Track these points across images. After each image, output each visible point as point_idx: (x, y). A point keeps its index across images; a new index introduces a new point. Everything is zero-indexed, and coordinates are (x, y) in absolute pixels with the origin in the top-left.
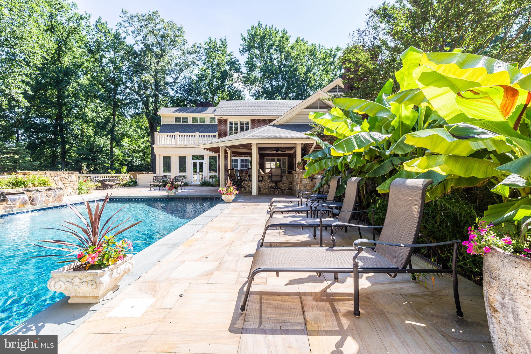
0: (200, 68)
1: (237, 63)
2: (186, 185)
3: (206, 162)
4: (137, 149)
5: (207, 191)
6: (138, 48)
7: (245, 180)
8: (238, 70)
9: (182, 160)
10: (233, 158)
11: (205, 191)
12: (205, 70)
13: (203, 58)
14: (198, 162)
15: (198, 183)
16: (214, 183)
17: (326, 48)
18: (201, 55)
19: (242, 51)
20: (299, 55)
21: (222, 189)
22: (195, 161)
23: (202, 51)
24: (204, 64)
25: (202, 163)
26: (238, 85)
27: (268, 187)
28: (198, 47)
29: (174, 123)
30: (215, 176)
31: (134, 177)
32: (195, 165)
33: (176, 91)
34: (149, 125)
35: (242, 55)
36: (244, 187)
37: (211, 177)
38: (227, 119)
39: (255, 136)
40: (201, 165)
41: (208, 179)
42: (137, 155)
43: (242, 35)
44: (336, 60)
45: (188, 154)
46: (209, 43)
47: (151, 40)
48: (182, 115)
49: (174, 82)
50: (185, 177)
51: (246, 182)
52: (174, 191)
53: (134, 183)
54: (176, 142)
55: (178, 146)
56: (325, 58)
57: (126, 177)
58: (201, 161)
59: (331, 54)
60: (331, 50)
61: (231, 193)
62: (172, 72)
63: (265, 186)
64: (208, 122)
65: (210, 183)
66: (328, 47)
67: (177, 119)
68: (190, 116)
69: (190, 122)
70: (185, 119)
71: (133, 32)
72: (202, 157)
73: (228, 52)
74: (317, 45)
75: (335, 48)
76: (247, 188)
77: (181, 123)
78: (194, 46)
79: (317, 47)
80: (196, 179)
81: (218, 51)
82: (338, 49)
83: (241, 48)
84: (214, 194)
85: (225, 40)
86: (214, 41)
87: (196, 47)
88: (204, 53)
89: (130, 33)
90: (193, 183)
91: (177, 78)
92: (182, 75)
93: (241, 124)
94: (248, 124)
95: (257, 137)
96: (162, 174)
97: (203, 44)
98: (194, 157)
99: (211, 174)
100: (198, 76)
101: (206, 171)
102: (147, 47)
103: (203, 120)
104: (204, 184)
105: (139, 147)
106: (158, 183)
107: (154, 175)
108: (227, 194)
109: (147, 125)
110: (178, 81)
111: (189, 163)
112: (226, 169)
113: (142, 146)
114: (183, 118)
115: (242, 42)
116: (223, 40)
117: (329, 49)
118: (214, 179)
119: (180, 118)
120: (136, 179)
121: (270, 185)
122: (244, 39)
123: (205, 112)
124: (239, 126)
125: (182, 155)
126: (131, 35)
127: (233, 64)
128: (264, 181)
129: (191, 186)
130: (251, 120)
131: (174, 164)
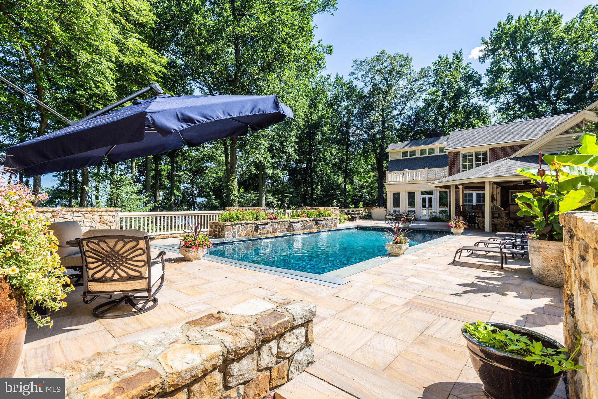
0: (428, 92)
1: (475, 75)
2: (416, 220)
3: (435, 198)
4: (365, 184)
5: (437, 225)
6: (366, 91)
7: (479, 217)
8: (477, 83)
9: (411, 196)
10: (465, 192)
11: (434, 226)
12: (434, 93)
13: (432, 81)
14: (427, 197)
15: (428, 218)
16: (444, 219)
18: (430, 78)
19: (483, 57)
21: (452, 223)
22: (424, 196)
23: (431, 73)
24: (433, 86)
25: (431, 198)
26: (477, 100)
27: (507, 224)
28: (426, 71)
29: (402, 158)
30: (446, 211)
31: (368, 211)
32: (424, 200)
33: (403, 124)
34: (376, 161)
35: (482, 62)
36: (477, 223)
37: (441, 212)
38: (459, 152)
39: (486, 174)
40: (430, 200)
41: (438, 215)
42: (365, 190)
43: (483, 39)
45: (417, 189)
46: (439, 62)
47: (378, 78)
48: (409, 149)
49: (400, 114)
50: (414, 212)
51: (480, 219)
52: (407, 224)
53: (369, 217)
54: (405, 178)
55: (407, 182)
57: (362, 211)
58: (430, 196)
61: (459, 227)
62: (398, 104)
63: (502, 223)
64: (437, 153)
65: (440, 218)
67: (405, 154)
68: (418, 149)
69: (418, 155)
70: (413, 153)
71: (362, 76)
72: (431, 193)
73: (464, 65)
76: (481, 225)
77: (409, 157)
78: (422, 71)
80: (425, 213)
81: (450, 68)
83: (482, 54)
84: (444, 229)
85: (460, 53)
86: (444, 58)
87: (424, 71)
88: (432, 75)
89: (360, 78)
90: (422, 218)
91: (403, 109)
92: (408, 105)
93: (477, 154)
94: (486, 153)
95: (489, 176)
96: (392, 209)
97: (431, 66)
98: (423, 193)
99: (441, 209)
100: (425, 101)
101: (436, 207)
102: (375, 87)
103: (432, 151)
104: (434, 219)
105: (366, 182)
106: (391, 217)
107: (385, 209)
108: (456, 227)
109: (375, 161)
110: (404, 111)
111: (418, 198)
112: (457, 205)
113: (369, 181)
114: (410, 152)
115: (483, 48)
116: (458, 53)
118: (444, 215)
119: (407, 152)
120: (371, 213)
121: (508, 222)
122: (486, 42)
123: (436, 143)
124: (474, 157)
125: (411, 190)
126: (361, 79)
128: (501, 218)
129: (420, 220)
130: (490, 149)
131: (404, 200)
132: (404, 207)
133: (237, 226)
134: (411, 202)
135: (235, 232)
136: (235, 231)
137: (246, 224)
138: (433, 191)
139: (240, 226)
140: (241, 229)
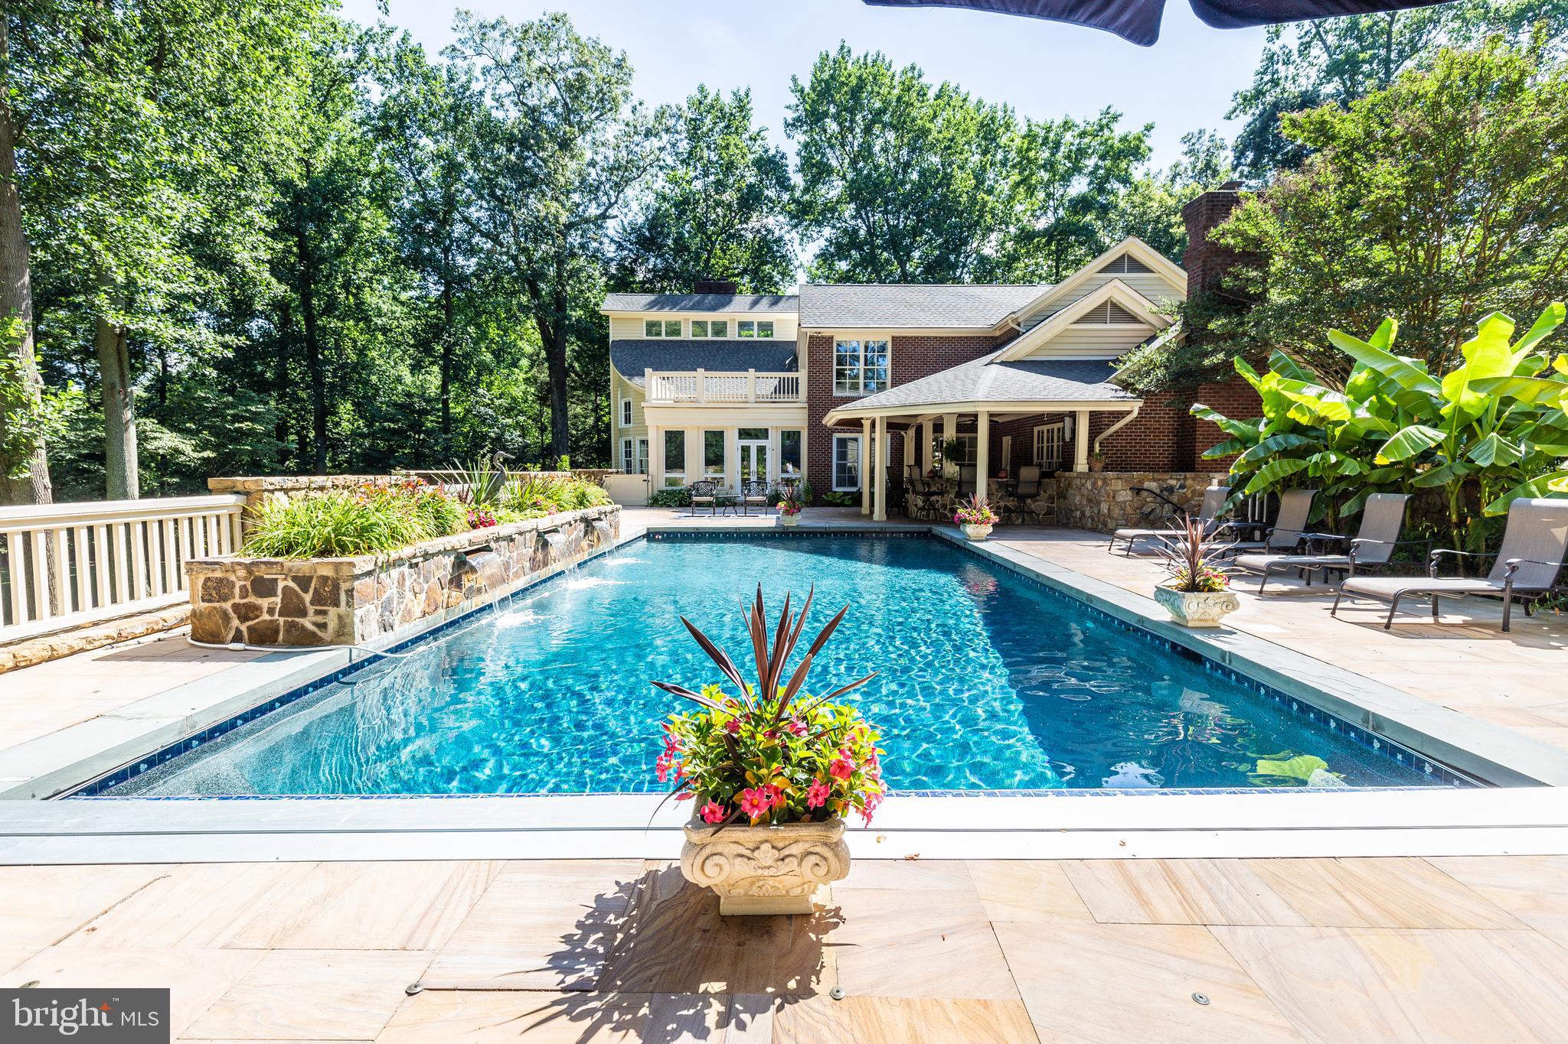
1: (781, 162)
3: (773, 445)
9: (714, 442)
13: (684, 147)
14: (753, 444)
17: (1033, 122)
18: (679, 137)
19: (792, 125)
20: (952, 140)
22: (746, 442)
23: (681, 126)
24: (686, 164)
25: (764, 446)
28: (671, 116)
29: (645, 338)
32: (745, 450)
35: (790, 135)
37: (785, 482)
38: (832, 338)
40: (761, 450)
43: (795, 80)
44: (1059, 156)
45: (730, 423)
46: (700, 102)
48: (665, 316)
50: (720, 482)
54: (699, 392)
55: (705, 404)
56: (1029, 150)
58: (761, 442)
59: (1046, 138)
60: (1048, 130)
64: (732, 334)
66: (1040, 119)
67: (652, 327)
68: (686, 319)
69: (687, 334)
70: (674, 328)
72: (762, 433)
73: (753, 129)
74: (1000, 106)
75: (1059, 121)
77: (663, 337)
78: (662, 113)
79: (1000, 114)
81: (726, 126)
82: (1067, 126)
83: (791, 116)
85: (747, 95)
86: (713, 96)
87: (667, 115)
88: (684, 133)
89: (479, 74)
93: (867, 349)
96: (664, 475)
97: (685, 107)
98: (744, 433)
99: (786, 475)
101: (774, 467)
103: (720, 328)
106: (708, 498)
107: (644, 477)
111: (732, 446)
114: (668, 324)
115: (794, 100)
116: (742, 93)
117: (1041, 123)
119: (659, 324)
122: (802, 90)
123: (727, 309)
124: (862, 354)
125: (715, 426)
127: (770, 166)
130: (894, 339)
131: (695, 450)
132: (695, 470)
133: (395, 573)
134: (715, 457)
135: (387, 607)
136: (389, 600)
137: (427, 556)
138: (766, 430)
139: (405, 569)
140: (408, 583)
